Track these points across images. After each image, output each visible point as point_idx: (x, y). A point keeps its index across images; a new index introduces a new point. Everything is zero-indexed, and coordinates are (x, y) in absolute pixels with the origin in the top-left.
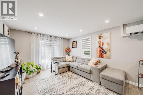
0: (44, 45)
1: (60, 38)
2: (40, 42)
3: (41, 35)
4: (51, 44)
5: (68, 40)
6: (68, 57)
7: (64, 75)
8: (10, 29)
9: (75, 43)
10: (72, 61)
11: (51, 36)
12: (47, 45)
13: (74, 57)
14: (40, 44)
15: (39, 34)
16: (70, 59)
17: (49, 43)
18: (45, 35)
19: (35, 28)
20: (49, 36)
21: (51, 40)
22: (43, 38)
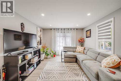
0: (59, 36)
1: (73, 29)
2: (57, 34)
3: (57, 29)
4: (64, 35)
5: (82, 29)
6: (78, 48)
7: (68, 65)
8: (43, 29)
9: (89, 32)
10: (82, 52)
11: (64, 29)
12: (61, 36)
13: (85, 49)
14: (57, 36)
15: (56, 29)
16: (80, 50)
17: (63, 35)
18: (60, 29)
19: (51, 25)
20: (63, 29)
21: (64, 32)
22: (59, 31)
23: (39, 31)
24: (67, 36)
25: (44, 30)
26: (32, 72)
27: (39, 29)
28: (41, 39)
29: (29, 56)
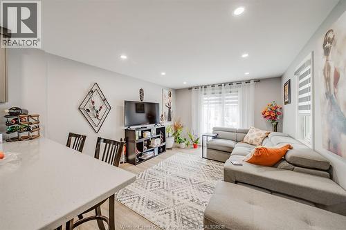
0: (207, 104)
1: (243, 83)
3: (203, 87)
4: (220, 99)
5: (280, 78)
6: (251, 132)
9: (287, 88)
14: (203, 102)
15: (200, 88)
17: (217, 100)
20: (217, 86)
21: (220, 93)
22: (207, 92)
23: (167, 96)
24: (227, 103)
25: (177, 92)
26: (150, 158)
27: (166, 92)
28: (170, 111)
29: (147, 135)
